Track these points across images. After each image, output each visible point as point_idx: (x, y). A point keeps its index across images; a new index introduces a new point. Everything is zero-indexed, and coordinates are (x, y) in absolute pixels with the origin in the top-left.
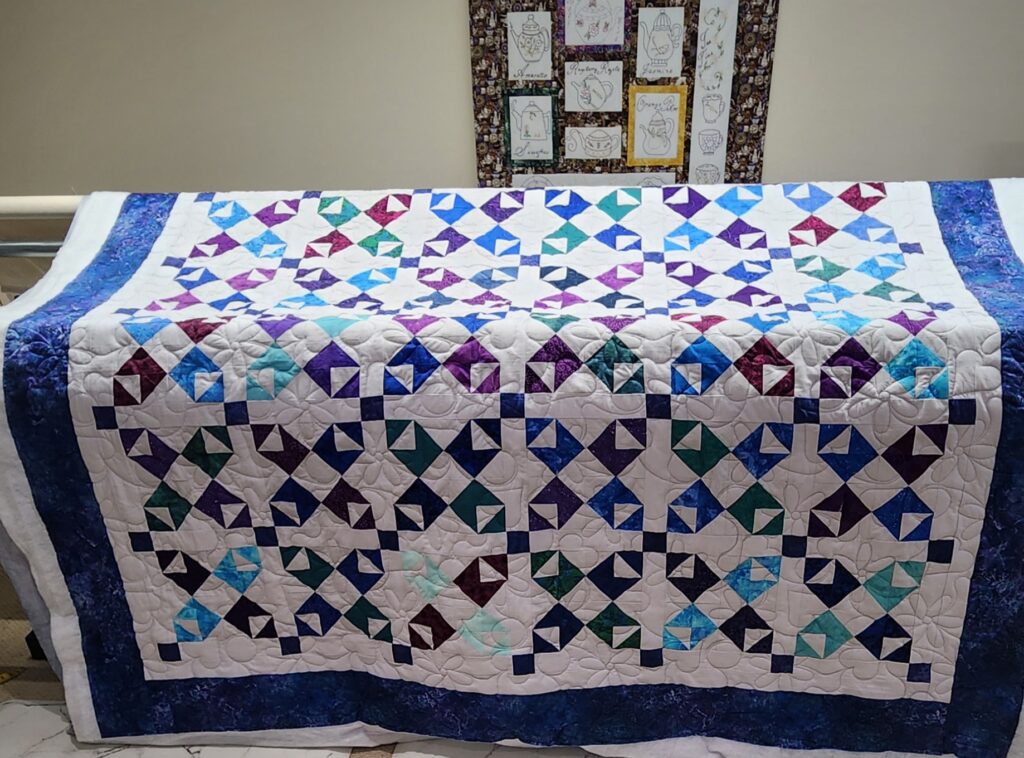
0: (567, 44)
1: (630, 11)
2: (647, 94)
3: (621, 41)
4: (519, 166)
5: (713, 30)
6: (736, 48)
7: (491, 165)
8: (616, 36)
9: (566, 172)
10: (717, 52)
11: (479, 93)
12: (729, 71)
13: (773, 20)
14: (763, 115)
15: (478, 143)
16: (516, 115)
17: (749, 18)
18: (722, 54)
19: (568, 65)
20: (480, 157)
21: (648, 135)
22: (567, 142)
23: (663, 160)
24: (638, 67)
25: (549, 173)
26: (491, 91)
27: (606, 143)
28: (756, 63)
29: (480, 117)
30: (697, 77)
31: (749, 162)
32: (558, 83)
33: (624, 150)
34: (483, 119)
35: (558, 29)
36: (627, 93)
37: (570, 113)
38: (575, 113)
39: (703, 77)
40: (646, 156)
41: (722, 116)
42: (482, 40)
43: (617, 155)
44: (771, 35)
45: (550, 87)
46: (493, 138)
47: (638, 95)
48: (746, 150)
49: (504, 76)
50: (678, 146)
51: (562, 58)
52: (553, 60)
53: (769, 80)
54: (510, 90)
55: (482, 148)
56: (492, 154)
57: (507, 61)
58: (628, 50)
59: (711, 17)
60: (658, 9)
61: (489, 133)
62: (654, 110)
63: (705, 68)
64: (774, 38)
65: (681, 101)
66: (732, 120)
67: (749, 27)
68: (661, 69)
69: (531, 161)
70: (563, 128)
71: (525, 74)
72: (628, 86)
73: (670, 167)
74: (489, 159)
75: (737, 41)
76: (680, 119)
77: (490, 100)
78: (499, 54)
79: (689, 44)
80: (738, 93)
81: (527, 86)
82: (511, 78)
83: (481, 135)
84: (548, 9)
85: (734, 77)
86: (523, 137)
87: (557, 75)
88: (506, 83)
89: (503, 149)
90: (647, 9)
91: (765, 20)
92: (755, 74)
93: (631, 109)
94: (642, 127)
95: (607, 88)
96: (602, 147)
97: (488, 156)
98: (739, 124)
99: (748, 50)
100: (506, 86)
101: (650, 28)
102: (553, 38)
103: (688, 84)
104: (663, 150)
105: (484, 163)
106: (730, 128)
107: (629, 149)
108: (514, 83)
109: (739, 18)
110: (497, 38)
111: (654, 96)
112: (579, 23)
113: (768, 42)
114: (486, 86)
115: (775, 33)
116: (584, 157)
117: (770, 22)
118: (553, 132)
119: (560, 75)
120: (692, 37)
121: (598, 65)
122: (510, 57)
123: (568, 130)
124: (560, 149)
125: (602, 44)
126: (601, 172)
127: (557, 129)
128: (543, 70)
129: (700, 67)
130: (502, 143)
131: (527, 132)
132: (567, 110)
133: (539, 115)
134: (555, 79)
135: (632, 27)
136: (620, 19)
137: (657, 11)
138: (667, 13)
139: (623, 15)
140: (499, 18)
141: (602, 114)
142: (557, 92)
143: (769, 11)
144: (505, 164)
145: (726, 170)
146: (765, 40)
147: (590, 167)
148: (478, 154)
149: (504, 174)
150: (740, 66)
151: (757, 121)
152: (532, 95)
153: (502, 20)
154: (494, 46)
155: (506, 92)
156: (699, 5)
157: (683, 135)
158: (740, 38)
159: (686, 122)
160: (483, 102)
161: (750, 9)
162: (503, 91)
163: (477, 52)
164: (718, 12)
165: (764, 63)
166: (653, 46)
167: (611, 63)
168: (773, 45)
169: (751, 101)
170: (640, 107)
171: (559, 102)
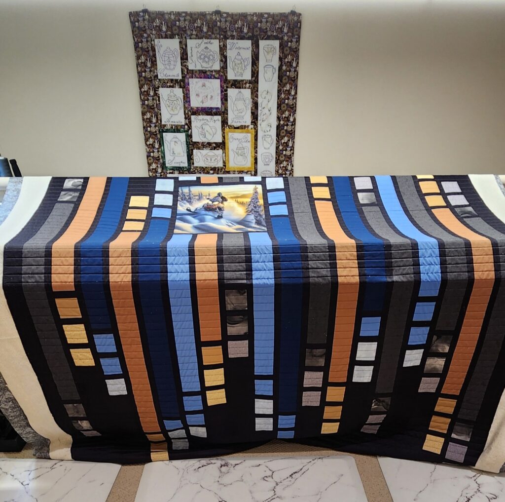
0: (191, 106)
1: (223, 90)
2: (234, 134)
3: (219, 105)
4: (170, 170)
5: (265, 101)
6: (277, 111)
7: (155, 169)
8: (216, 103)
9: (195, 173)
10: (268, 113)
11: (147, 131)
12: (275, 123)
13: (295, 98)
14: (292, 146)
15: (148, 157)
16: (167, 142)
17: (283, 96)
18: (270, 114)
19: (193, 117)
20: (150, 164)
21: (236, 155)
22: (195, 158)
23: (244, 168)
24: (229, 119)
25: (186, 174)
26: (153, 129)
27: (214, 158)
28: (288, 119)
29: (148, 143)
30: (259, 125)
31: (287, 170)
32: (188, 127)
33: (224, 162)
34: (150, 145)
35: (187, 98)
36: (224, 133)
37: (195, 143)
38: (198, 142)
39: (262, 126)
40: (236, 166)
41: (272, 145)
42: (146, 102)
43: (221, 165)
44: (294, 105)
45: (184, 128)
46: (156, 154)
47: (230, 134)
48: (285, 163)
49: (159, 122)
50: (252, 161)
51: (190, 113)
52: (185, 114)
53: (294, 128)
54: (163, 130)
55: (150, 160)
56: (155, 163)
57: (160, 114)
58: (223, 110)
59: (264, 94)
60: (238, 89)
61: (153, 152)
62: (238, 141)
63: (263, 121)
64: (296, 107)
65: (251, 138)
66: (277, 148)
67: (283, 101)
68: (240, 120)
69: (176, 167)
70: (192, 150)
71: (171, 121)
72: (224, 129)
73: (248, 171)
74: (154, 166)
75: (278, 108)
76: (252, 147)
77: (153, 135)
78: (156, 110)
79: (254, 108)
80: (280, 135)
81: (172, 127)
82: (163, 123)
83: (149, 153)
84: (180, 87)
85: (277, 126)
86: (171, 155)
87: (187, 122)
88: (161, 125)
89: (161, 161)
90: (232, 89)
91: (291, 98)
92: (287, 125)
93: (226, 142)
94: (233, 150)
95: (213, 129)
96: (213, 161)
97: (154, 164)
98: (281, 150)
99: (283, 112)
100: (161, 127)
101: (234, 99)
102: (184, 103)
103: (255, 129)
104: (244, 163)
105: (151, 167)
106: (276, 152)
107: (227, 162)
108: (165, 126)
109: (278, 96)
110: (155, 101)
111: (237, 135)
112: (198, 95)
113: (293, 109)
114: (150, 127)
115: (296, 104)
116: (204, 166)
117: (293, 99)
118: (187, 152)
119: (189, 122)
120: (256, 105)
121: (208, 117)
122: (162, 112)
123: (195, 151)
124: (191, 161)
125: (210, 107)
126: (213, 174)
127: (189, 150)
128: (180, 119)
129: (260, 120)
130: (160, 157)
131: (173, 152)
132: (193, 141)
133: (179, 143)
134: (186, 124)
135: (225, 99)
136: (218, 94)
137: (237, 90)
138: (242, 92)
139: (220, 92)
140: (155, 91)
141: (212, 143)
142: (188, 131)
143: (293, 93)
144: (163, 169)
145: (276, 174)
146: (291, 108)
147: (207, 171)
148: (148, 163)
149: (162, 174)
150: (280, 121)
151: (290, 149)
152: (175, 132)
153: (157, 92)
154: (153, 105)
155: (161, 130)
156: (258, 88)
157: (253, 155)
158: (279, 107)
159: (255, 149)
160: (149, 135)
161: (283, 91)
162: (159, 130)
163: (144, 108)
164: (268, 92)
165: (292, 119)
166: (236, 109)
167: (215, 117)
168: (295, 111)
169: (286, 139)
170: (231, 140)
171: (189, 136)
